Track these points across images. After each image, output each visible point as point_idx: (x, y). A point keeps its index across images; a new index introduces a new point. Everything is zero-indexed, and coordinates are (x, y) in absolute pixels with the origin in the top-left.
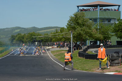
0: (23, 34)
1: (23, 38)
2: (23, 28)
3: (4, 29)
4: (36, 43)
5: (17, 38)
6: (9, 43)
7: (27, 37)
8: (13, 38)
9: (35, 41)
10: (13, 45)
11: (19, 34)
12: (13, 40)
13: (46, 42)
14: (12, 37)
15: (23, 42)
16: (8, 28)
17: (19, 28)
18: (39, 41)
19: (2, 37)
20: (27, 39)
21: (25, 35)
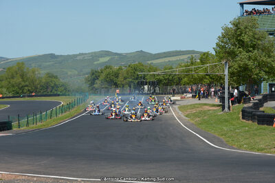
0: (116, 68)
1: (117, 77)
2: (116, 54)
3: (75, 56)
4: (146, 87)
5: (103, 76)
6: (85, 86)
7: (125, 75)
8: (94, 76)
9: (143, 84)
10: (95, 91)
11: (107, 67)
12: (94, 80)
13: (167, 85)
14: (93, 74)
15: (116, 85)
16: (83, 54)
17: (107, 53)
18: (153, 84)
19: (69, 73)
20: (125, 78)
21: (120, 69)
